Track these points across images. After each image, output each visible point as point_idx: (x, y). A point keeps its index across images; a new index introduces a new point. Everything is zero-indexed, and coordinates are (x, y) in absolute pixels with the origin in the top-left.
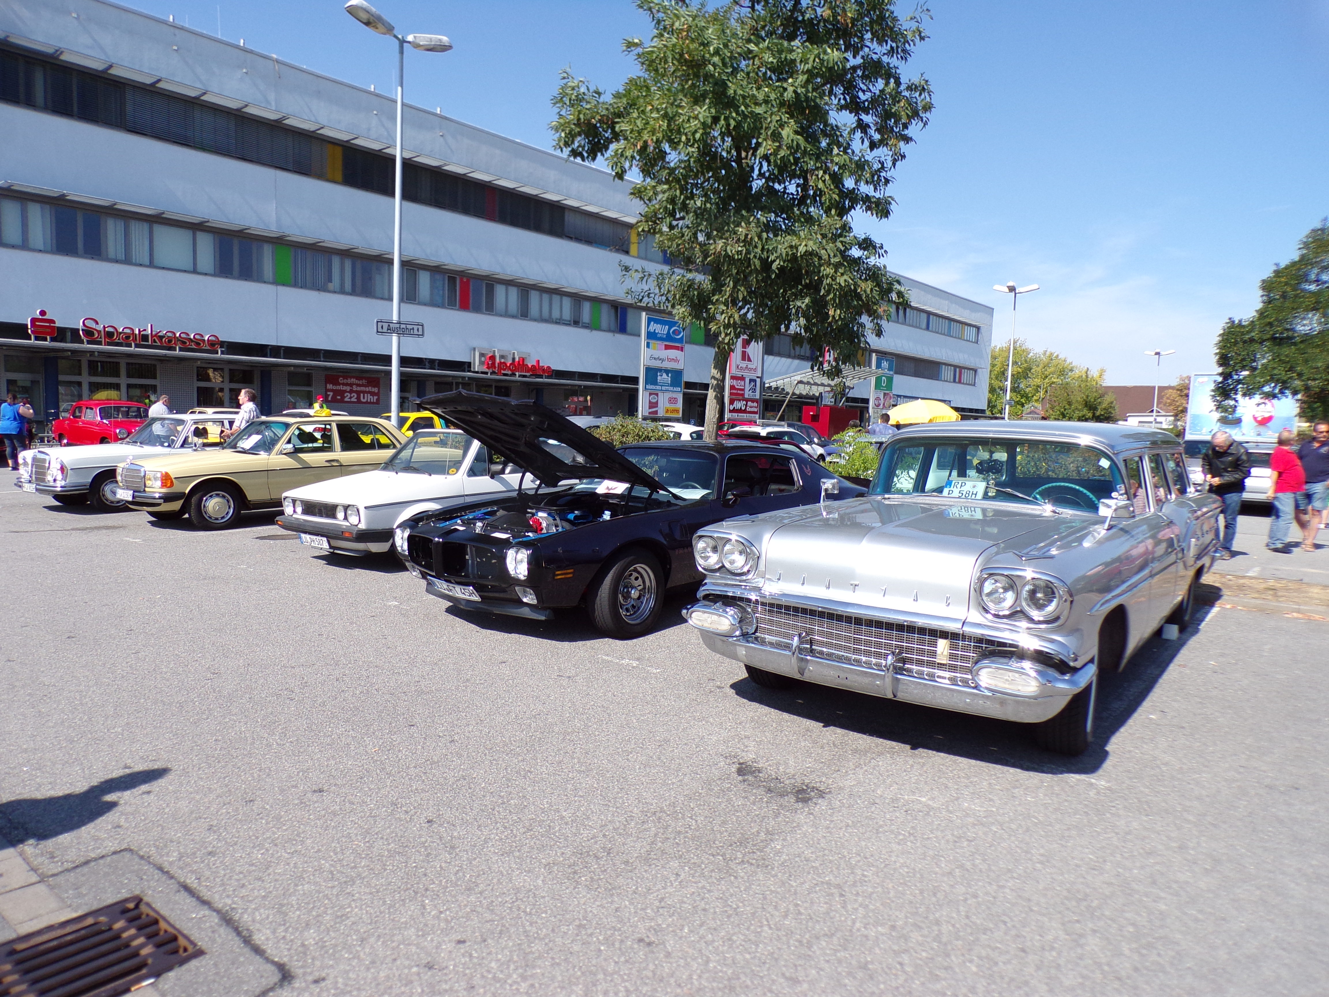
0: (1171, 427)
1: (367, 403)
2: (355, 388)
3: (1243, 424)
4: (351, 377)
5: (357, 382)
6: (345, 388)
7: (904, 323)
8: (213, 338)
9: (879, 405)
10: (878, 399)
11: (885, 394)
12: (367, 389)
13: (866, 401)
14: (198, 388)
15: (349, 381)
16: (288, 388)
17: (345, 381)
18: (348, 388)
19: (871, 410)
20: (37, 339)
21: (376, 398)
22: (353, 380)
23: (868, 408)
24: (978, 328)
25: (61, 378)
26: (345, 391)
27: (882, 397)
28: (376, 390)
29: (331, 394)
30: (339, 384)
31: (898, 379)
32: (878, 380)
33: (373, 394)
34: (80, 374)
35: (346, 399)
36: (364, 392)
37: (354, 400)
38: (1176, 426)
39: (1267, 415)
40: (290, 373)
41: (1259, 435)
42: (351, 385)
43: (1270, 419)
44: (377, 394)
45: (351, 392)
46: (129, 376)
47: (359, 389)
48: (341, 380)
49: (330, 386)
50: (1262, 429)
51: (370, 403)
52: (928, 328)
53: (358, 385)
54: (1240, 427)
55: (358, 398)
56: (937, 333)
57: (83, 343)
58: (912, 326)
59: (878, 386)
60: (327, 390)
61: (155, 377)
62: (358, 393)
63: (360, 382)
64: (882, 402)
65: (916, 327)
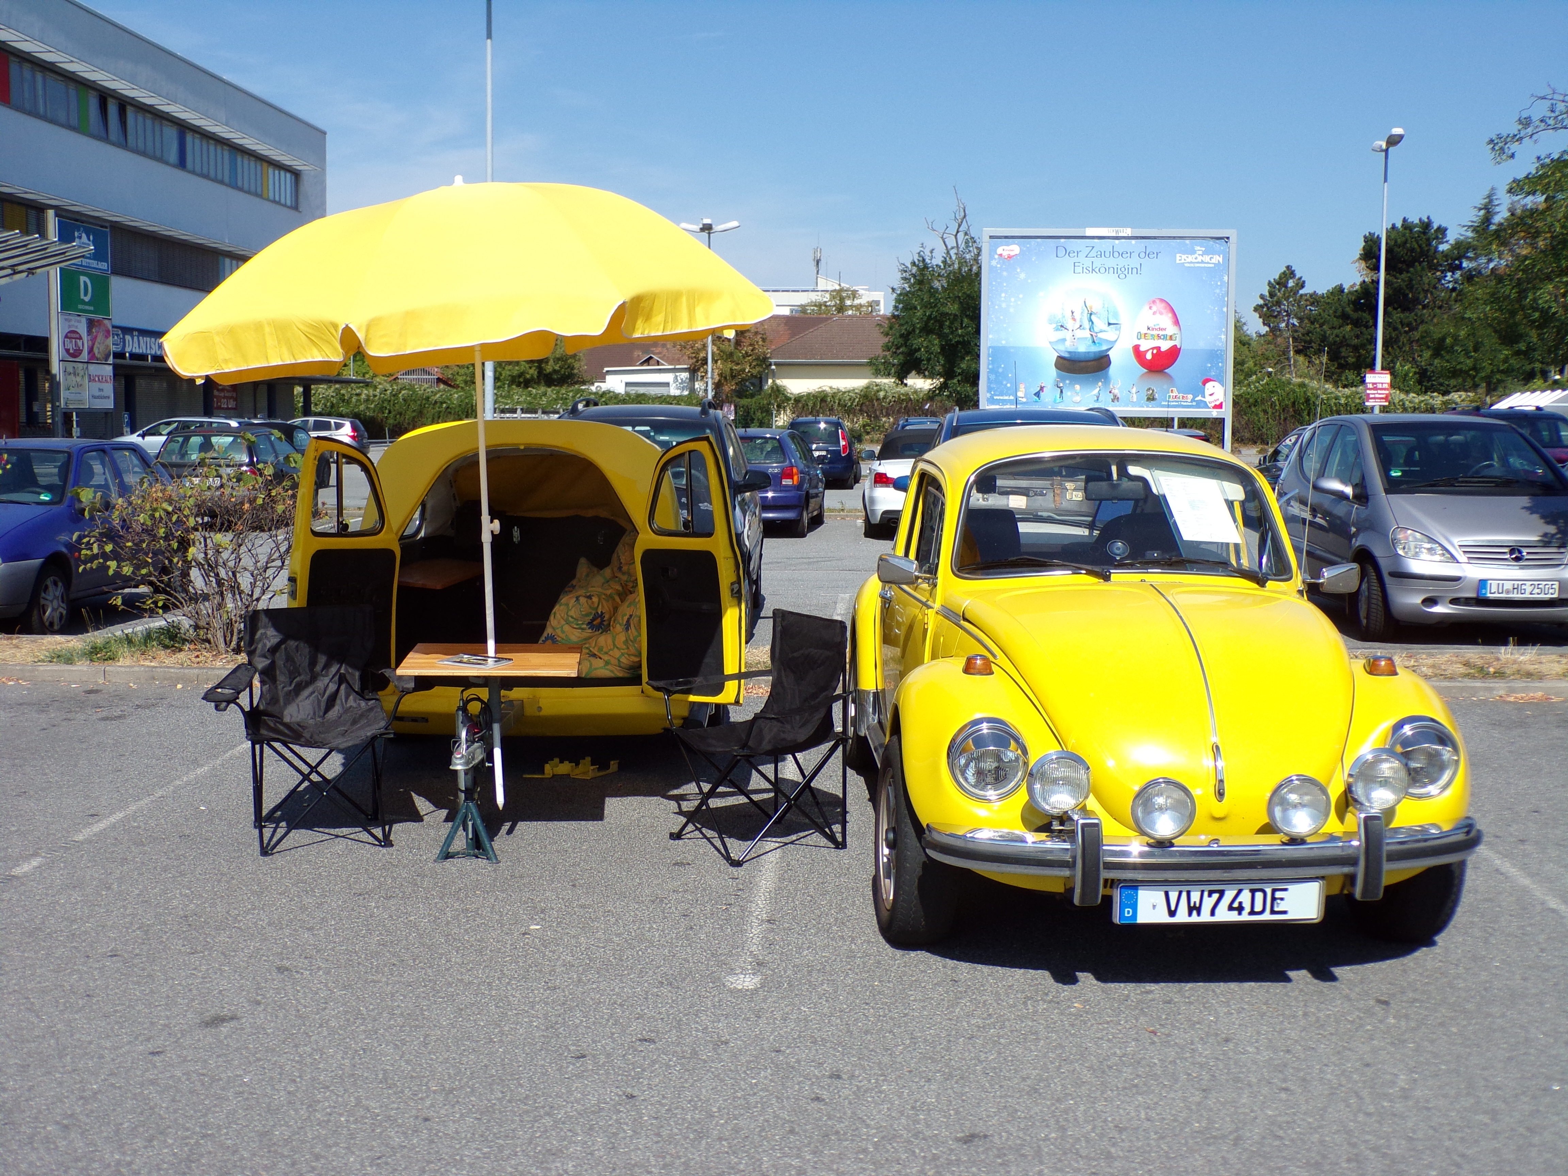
0: (686, 393)
3: (1112, 370)
7: (124, 144)
9: (77, 353)
10: (73, 335)
11: (91, 324)
13: (42, 344)
19: (55, 367)
23: (46, 362)
24: (296, 175)
27: (82, 329)
31: (120, 287)
32: (69, 279)
38: (692, 390)
39: (1165, 346)
41: (1151, 399)
43: (1174, 353)
50: (1157, 384)
52: (182, 164)
54: (1107, 380)
56: (206, 177)
58: (144, 154)
59: (69, 301)
64: (85, 343)
65: (154, 158)
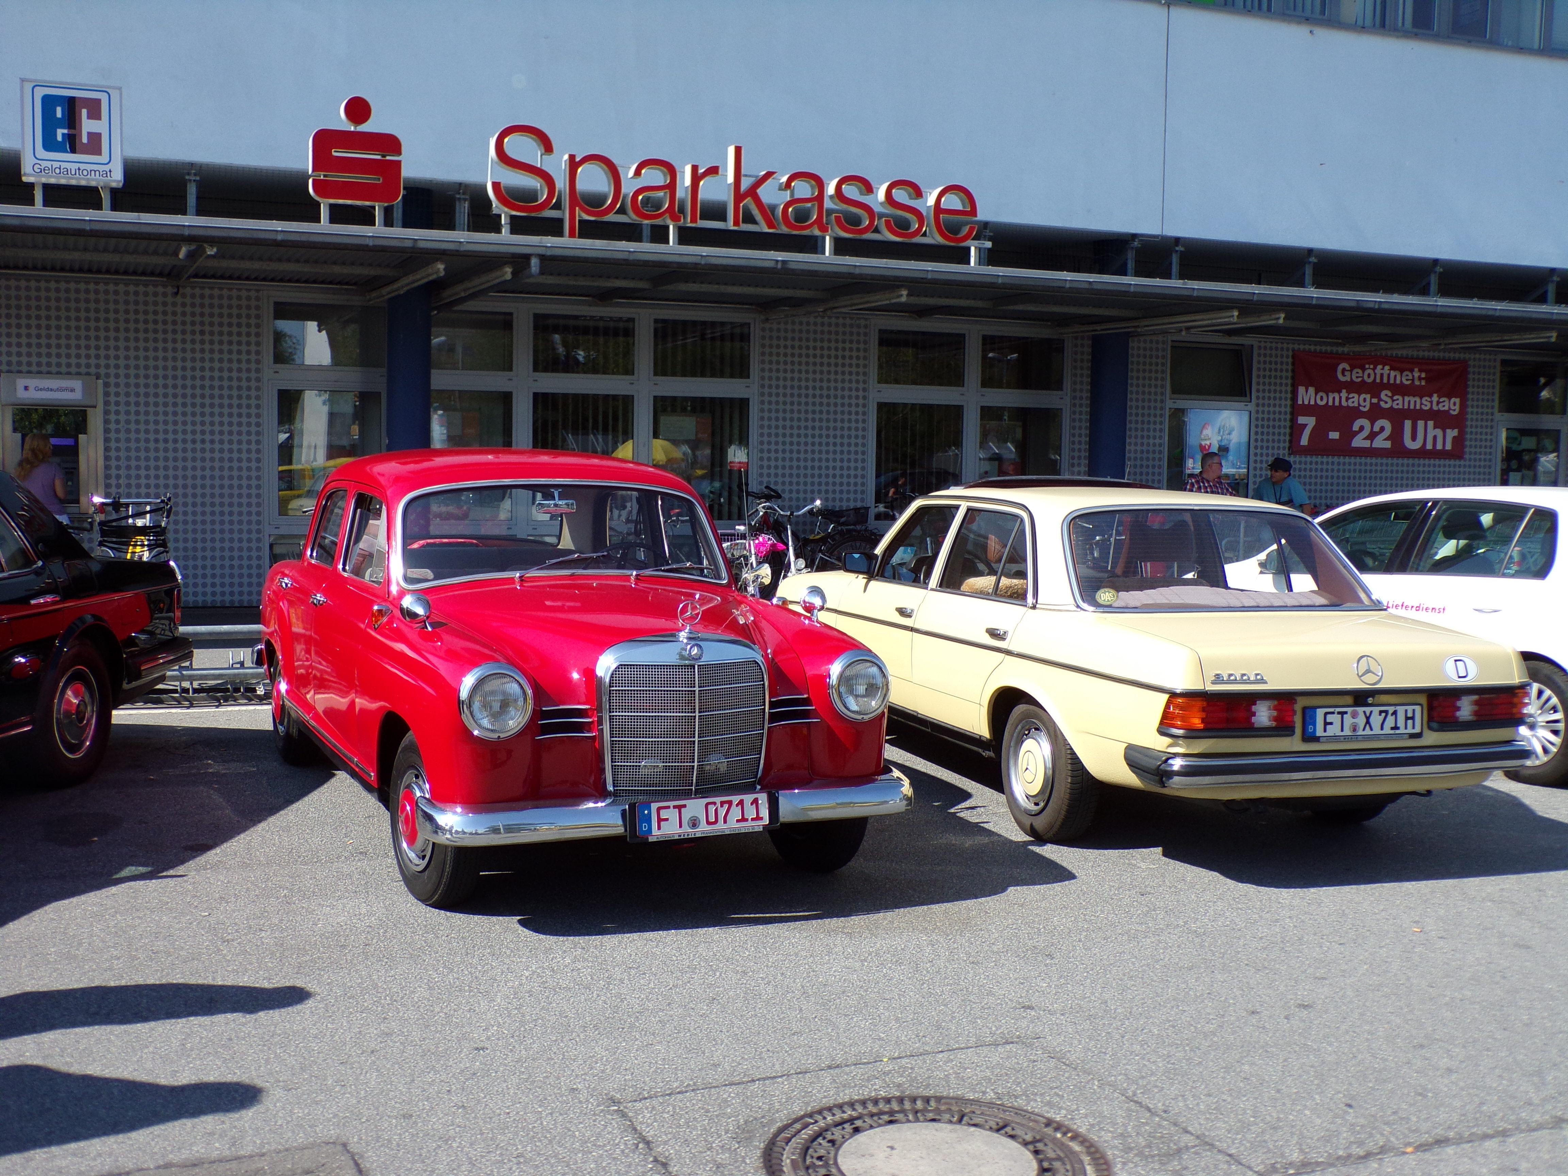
1: (1422, 453)
2: (1387, 400)
4: (1377, 361)
5: (1396, 377)
6: (1355, 400)
8: (953, 202)
12: (1425, 404)
14: (881, 406)
15: (1369, 375)
16: (1170, 404)
17: (1356, 376)
18: (1364, 401)
20: (339, 215)
21: (1452, 433)
22: (1384, 372)
25: (440, 380)
26: (1356, 413)
28: (1452, 405)
29: (1309, 422)
30: (1338, 387)
33: (1442, 420)
34: (508, 366)
35: (1359, 442)
36: (1416, 415)
37: (1381, 443)
40: (1177, 348)
42: (1375, 389)
44: (1458, 421)
45: (1375, 413)
46: (662, 368)
47: (1400, 403)
48: (1344, 373)
49: (1307, 396)
51: (1435, 454)
53: (1398, 390)
55: (1396, 436)
57: (496, 227)
60: (1297, 410)
61: (741, 370)
62: (1397, 417)
63: (1404, 379)
